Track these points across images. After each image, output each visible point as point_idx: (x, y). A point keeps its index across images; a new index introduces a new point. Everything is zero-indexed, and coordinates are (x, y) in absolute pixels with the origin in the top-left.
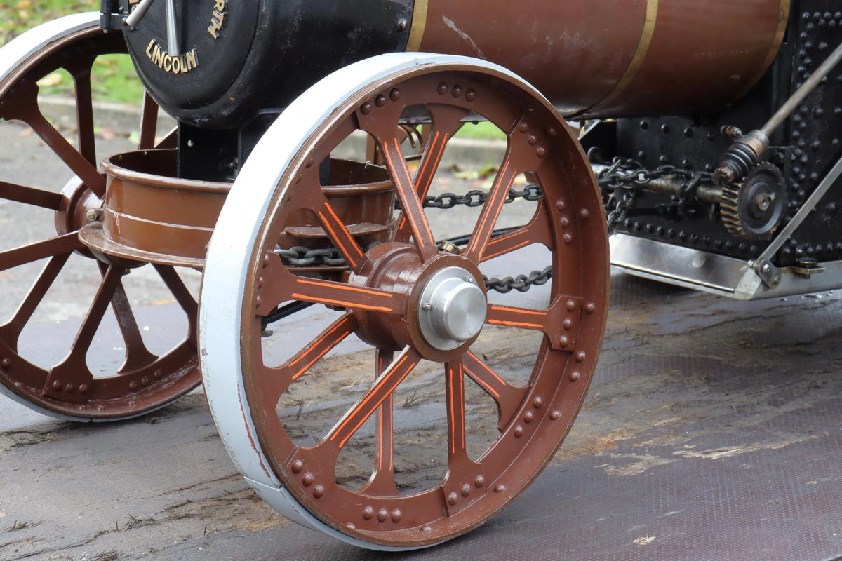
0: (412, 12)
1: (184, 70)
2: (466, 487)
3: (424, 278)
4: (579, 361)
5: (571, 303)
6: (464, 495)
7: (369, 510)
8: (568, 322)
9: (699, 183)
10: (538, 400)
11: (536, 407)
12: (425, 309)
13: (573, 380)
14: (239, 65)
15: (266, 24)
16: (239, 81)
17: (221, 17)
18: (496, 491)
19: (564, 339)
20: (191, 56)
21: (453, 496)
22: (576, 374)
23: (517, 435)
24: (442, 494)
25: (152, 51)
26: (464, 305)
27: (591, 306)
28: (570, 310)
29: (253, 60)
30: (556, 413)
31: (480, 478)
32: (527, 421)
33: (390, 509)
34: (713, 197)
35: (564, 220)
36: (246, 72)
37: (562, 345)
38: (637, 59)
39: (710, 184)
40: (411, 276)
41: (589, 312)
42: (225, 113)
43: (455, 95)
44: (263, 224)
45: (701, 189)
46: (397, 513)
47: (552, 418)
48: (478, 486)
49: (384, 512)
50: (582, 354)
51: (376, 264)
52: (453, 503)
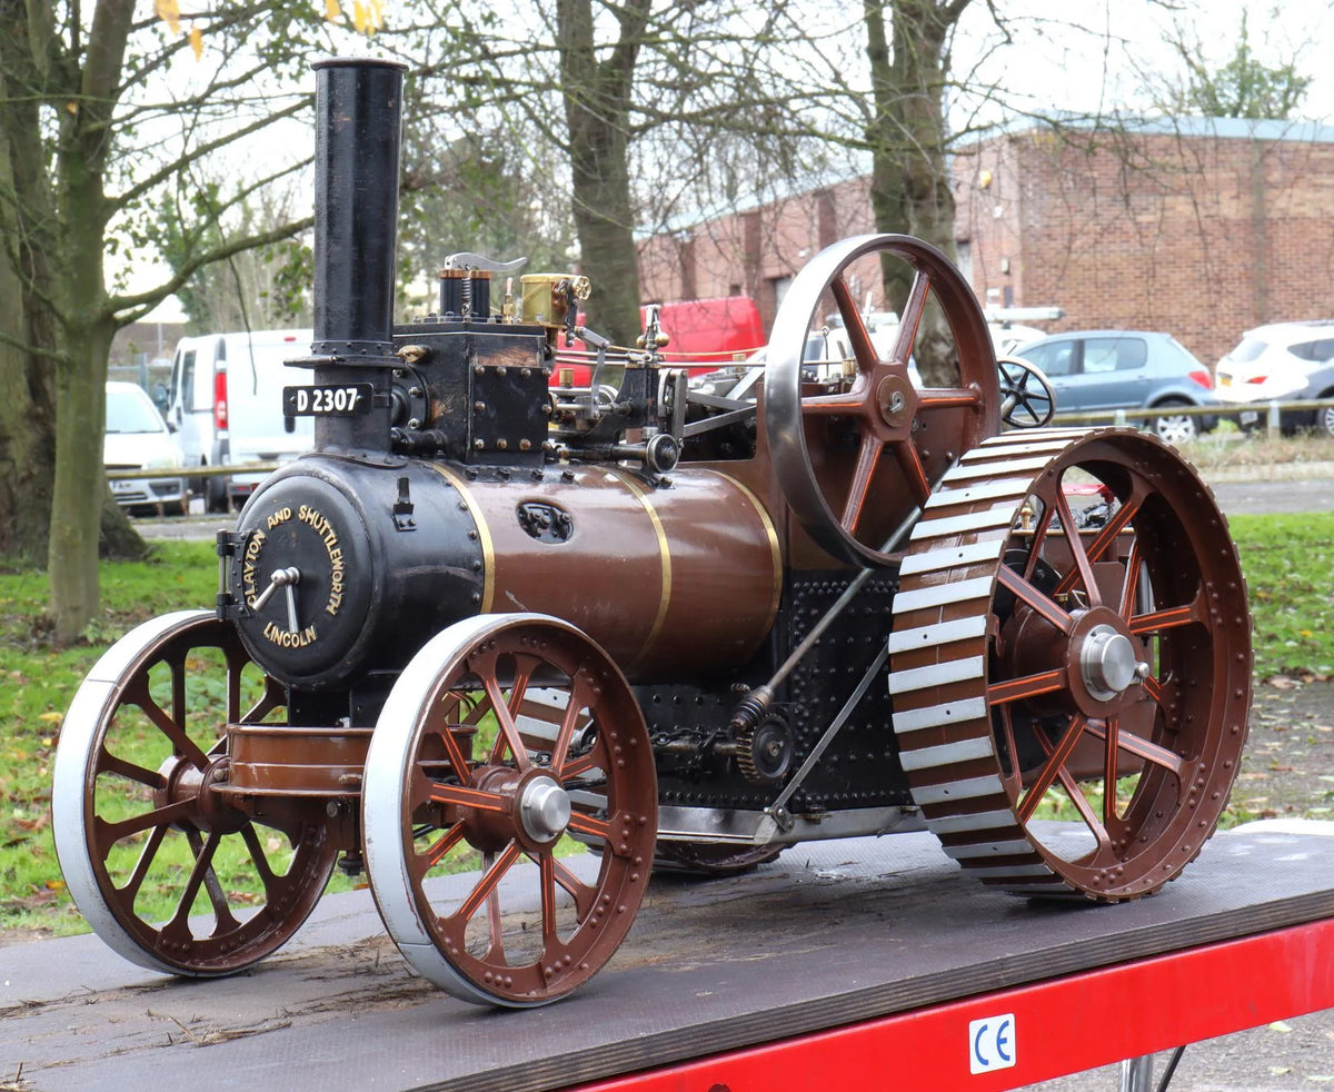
0: (483, 589)
1: (304, 644)
2: (558, 964)
3: (523, 785)
4: (636, 865)
5: (627, 817)
6: (557, 970)
7: (489, 974)
8: (626, 832)
9: (715, 740)
10: (607, 897)
11: (606, 903)
12: (525, 808)
13: (633, 881)
14: (355, 635)
15: (378, 601)
16: (355, 648)
17: (339, 597)
18: (581, 968)
19: (624, 847)
20: (311, 632)
21: (549, 970)
22: (635, 875)
23: (593, 926)
24: (539, 967)
25: (270, 632)
26: (554, 804)
27: (643, 819)
28: (627, 823)
29: (367, 629)
30: (622, 908)
31: (568, 958)
32: (600, 915)
33: (504, 976)
34: (728, 750)
35: (617, 748)
36: (362, 639)
37: (623, 852)
38: (658, 625)
39: (724, 740)
40: (510, 787)
41: (642, 825)
42: (341, 675)
43: (533, 646)
44: (413, 738)
45: (718, 745)
46: (509, 980)
47: (619, 912)
48: (566, 964)
49: (499, 978)
50: (639, 859)
51: (480, 783)
52: (549, 976)
